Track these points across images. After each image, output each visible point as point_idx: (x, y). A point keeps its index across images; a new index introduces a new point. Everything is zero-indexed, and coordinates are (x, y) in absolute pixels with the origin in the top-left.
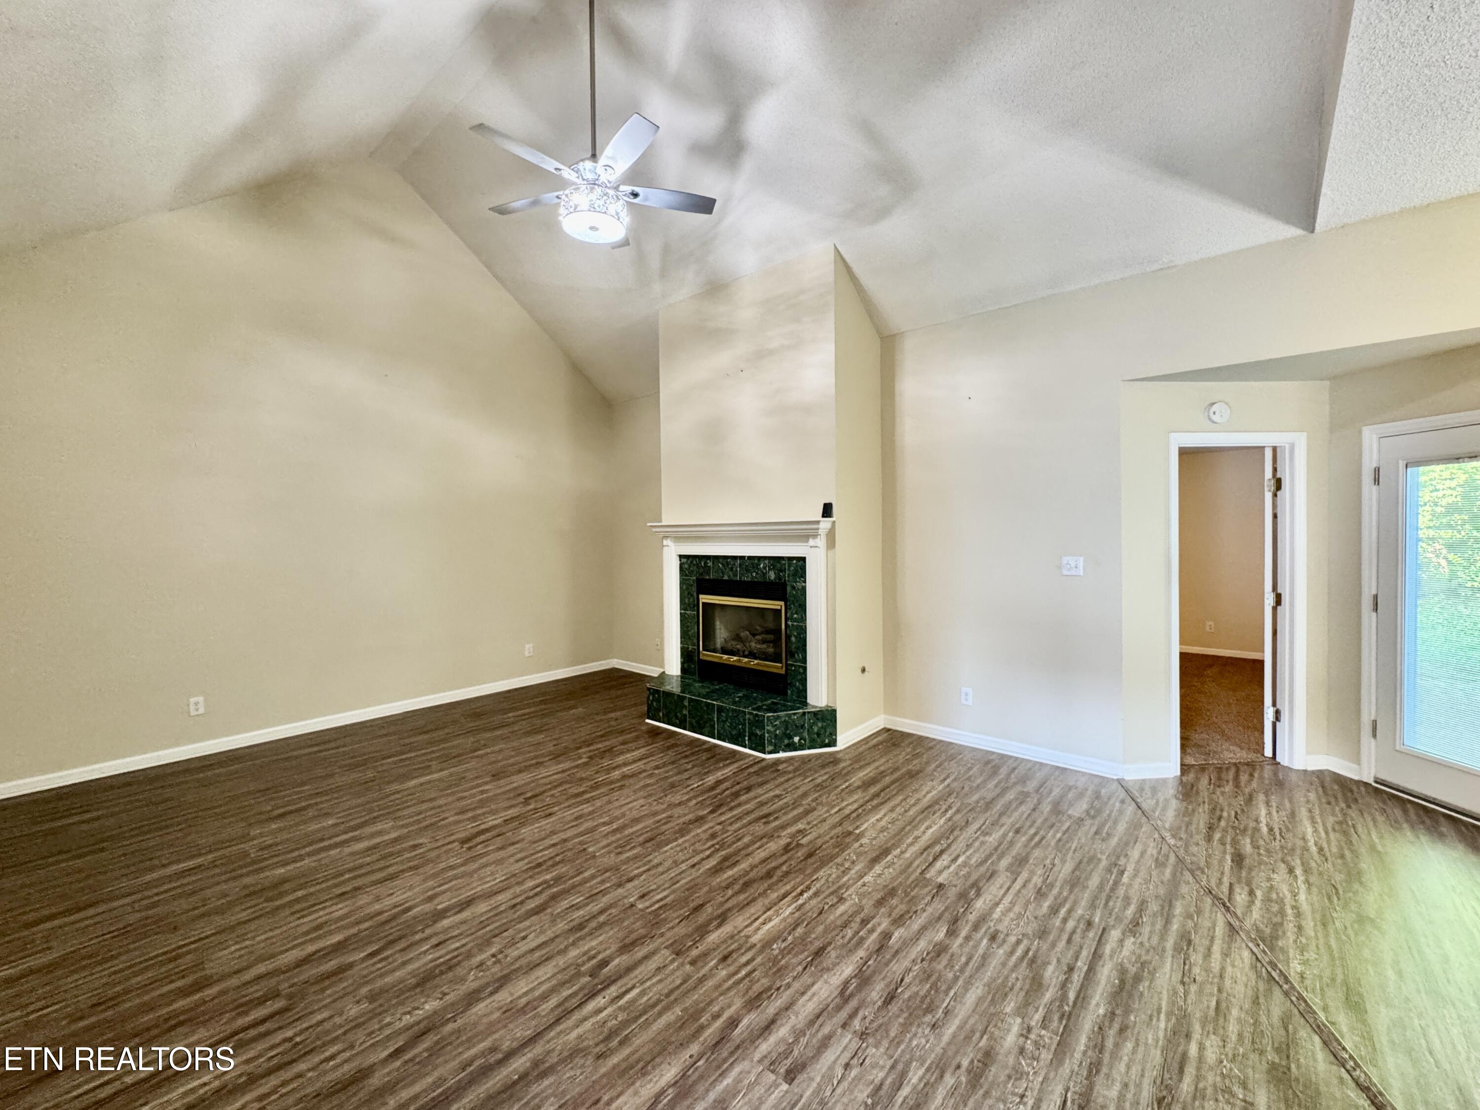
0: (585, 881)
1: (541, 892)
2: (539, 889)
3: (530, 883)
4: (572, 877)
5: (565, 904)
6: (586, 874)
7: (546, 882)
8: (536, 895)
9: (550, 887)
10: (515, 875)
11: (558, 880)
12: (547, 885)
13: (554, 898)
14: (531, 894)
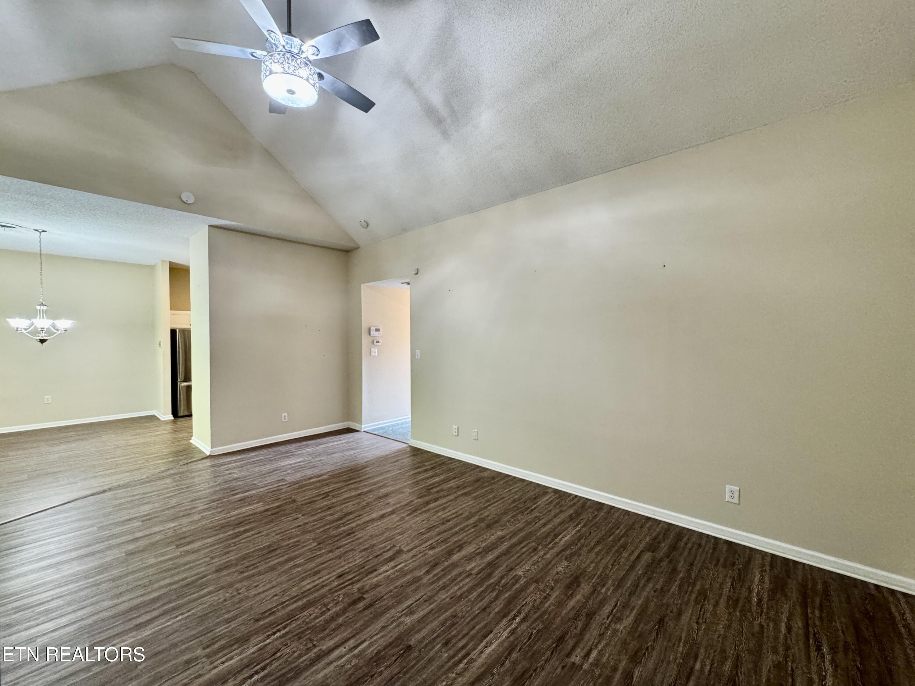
0: (323, 526)
1: (348, 521)
2: (349, 522)
3: (353, 525)
4: (330, 528)
5: (336, 516)
6: (322, 529)
7: (344, 526)
8: (350, 520)
9: (343, 523)
10: (362, 529)
11: (339, 527)
12: (344, 525)
13: (340, 519)
14: (353, 520)
